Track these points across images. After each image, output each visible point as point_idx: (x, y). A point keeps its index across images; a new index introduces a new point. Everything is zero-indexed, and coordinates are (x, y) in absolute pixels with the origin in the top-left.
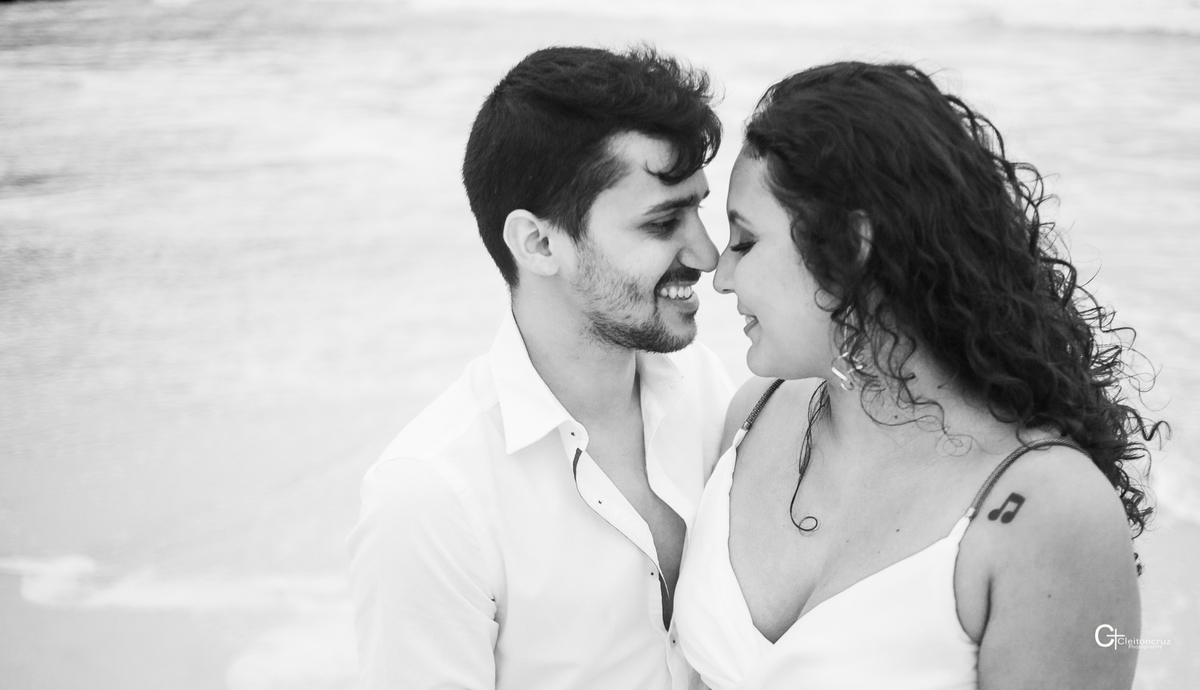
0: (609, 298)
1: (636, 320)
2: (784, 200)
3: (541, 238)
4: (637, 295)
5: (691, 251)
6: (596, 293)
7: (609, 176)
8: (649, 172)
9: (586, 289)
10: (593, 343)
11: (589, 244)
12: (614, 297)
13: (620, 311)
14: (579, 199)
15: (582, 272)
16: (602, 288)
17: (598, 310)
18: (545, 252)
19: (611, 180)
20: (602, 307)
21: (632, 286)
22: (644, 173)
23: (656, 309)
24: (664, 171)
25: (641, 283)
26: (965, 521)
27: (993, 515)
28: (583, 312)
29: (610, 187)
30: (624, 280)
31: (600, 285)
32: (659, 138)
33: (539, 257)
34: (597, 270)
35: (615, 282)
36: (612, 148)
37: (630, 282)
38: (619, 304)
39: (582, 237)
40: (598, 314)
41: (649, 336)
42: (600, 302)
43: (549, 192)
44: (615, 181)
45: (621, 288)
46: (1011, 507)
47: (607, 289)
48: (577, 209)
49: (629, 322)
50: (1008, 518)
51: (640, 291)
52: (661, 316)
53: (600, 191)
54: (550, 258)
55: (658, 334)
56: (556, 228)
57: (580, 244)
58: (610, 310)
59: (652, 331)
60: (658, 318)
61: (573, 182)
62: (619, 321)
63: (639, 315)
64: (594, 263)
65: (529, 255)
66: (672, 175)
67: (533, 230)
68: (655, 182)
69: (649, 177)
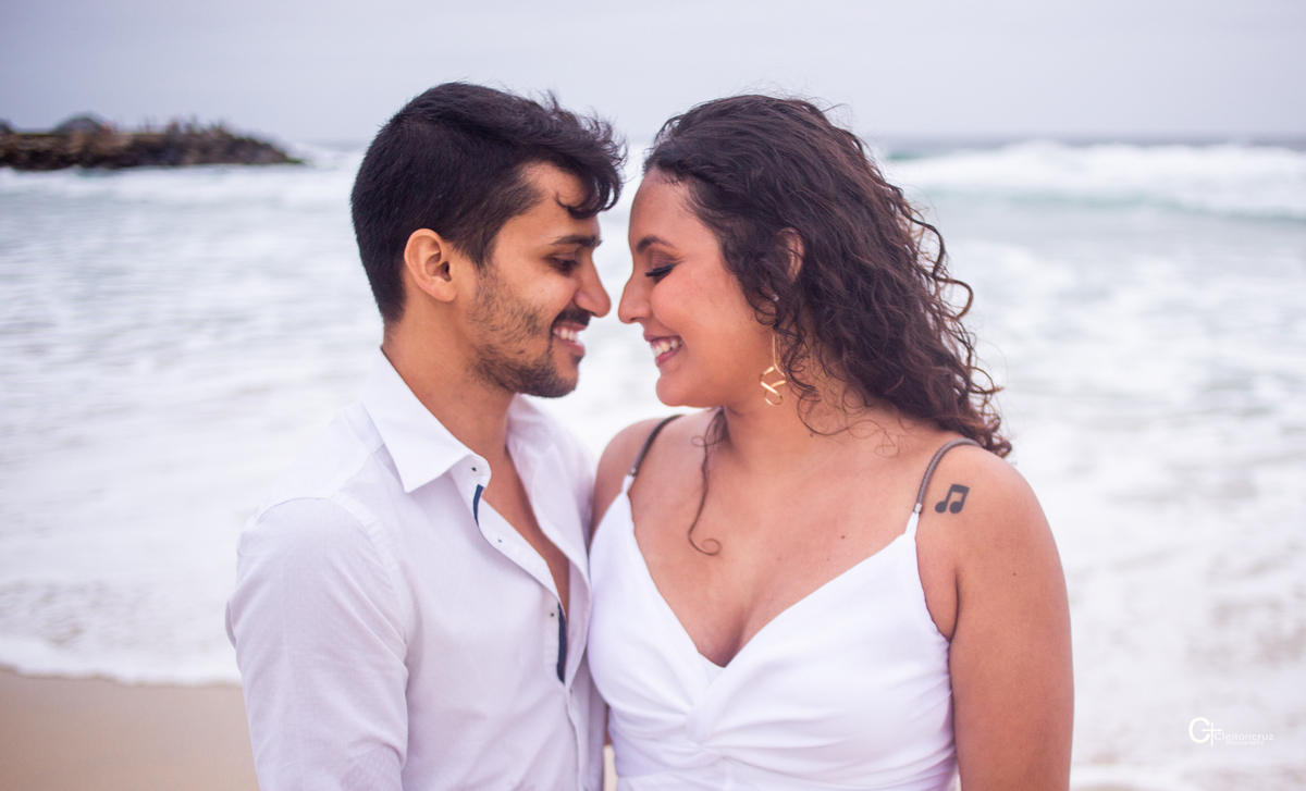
0: (506, 330)
1: (529, 356)
2: (710, 222)
3: (441, 262)
4: (535, 327)
5: (585, 293)
6: (494, 323)
7: (521, 203)
8: (559, 203)
9: (481, 319)
10: (477, 383)
11: (493, 271)
12: (512, 328)
13: (515, 345)
14: (487, 223)
15: (481, 300)
16: (501, 318)
17: (491, 342)
18: (446, 276)
19: (524, 205)
20: (496, 339)
21: (532, 317)
22: (554, 204)
23: (550, 347)
24: (573, 205)
25: (541, 315)
26: (914, 518)
27: (940, 508)
28: (473, 346)
29: (520, 213)
30: (525, 310)
31: (498, 315)
32: (571, 173)
33: (439, 279)
34: (497, 299)
35: (515, 312)
36: (525, 177)
37: (531, 313)
38: (515, 336)
39: (486, 264)
40: (490, 348)
41: (538, 375)
42: (495, 334)
43: (457, 213)
44: (527, 207)
45: (520, 318)
46: (956, 497)
47: (506, 320)
48: (484, 235)
49: (521, 358)
50: (957, 508)
51: (539, 324)
52: (554, 355)
53: (511, 216)
54: (450, 283)
55: (547, 374)
56: (460, 252)
57: (482, 271)
58: (504, 343)
59: (543, 370)
60: (550, 356)
61: (485, 204)
62: (511, 356)
63: (532, 350)
64: (495, 291)
65: (429, 277)
66: (579, 210)
67: (436, 252)
68: (564, 215)
69: (559, 208)
